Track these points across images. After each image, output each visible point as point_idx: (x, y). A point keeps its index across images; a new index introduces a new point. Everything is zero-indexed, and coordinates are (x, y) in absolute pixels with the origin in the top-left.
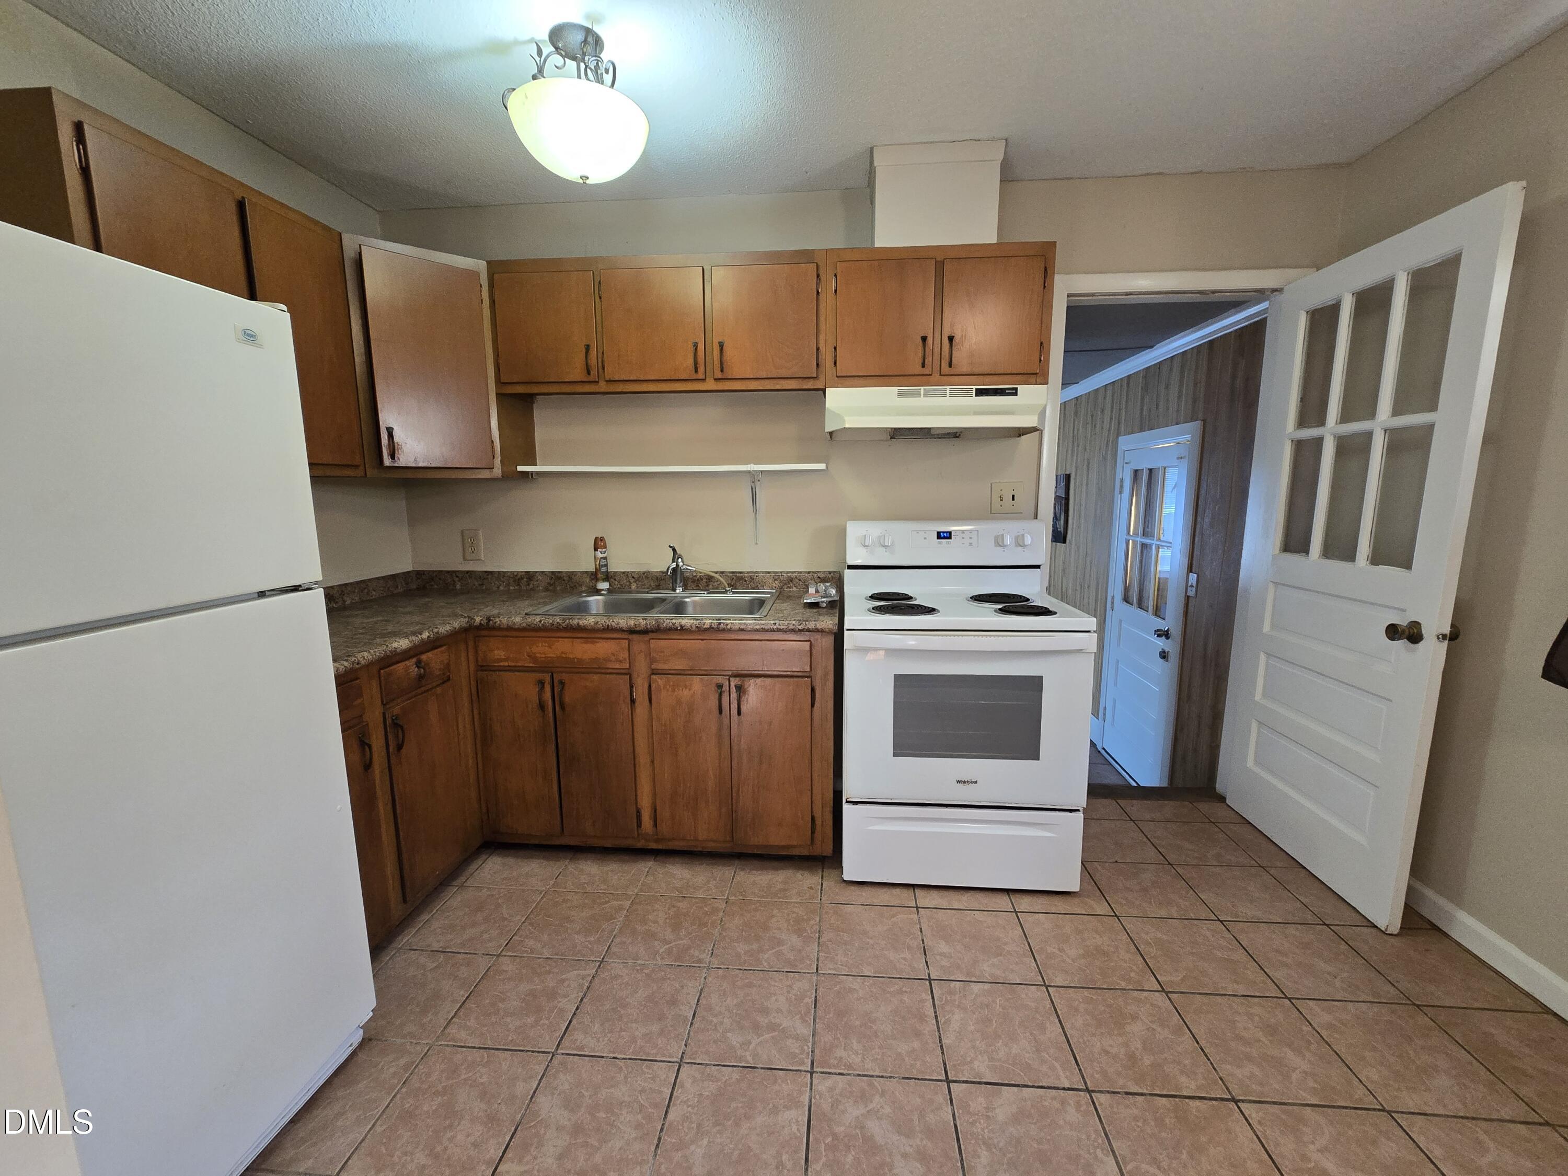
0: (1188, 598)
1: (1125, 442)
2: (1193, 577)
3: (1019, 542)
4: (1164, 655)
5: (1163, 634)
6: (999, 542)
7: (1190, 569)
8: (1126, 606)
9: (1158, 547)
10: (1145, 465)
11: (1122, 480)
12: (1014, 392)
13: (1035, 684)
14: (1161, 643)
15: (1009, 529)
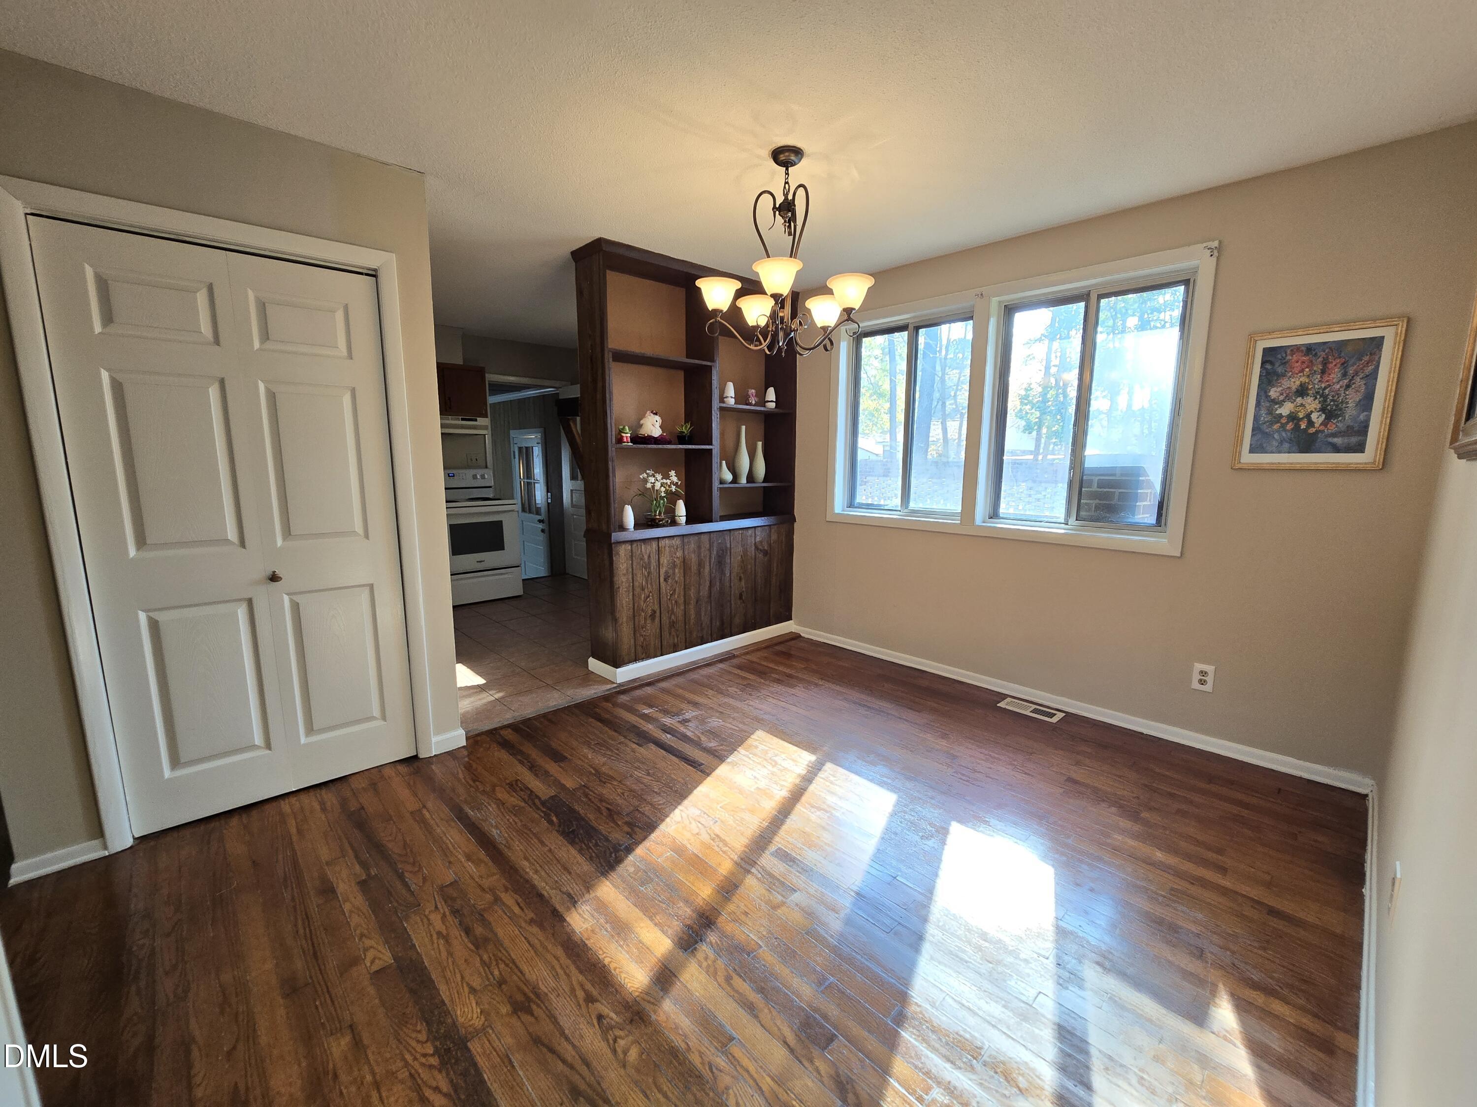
0: (548, 503)
1: (513, 433)
2: (549, 494)
3: (483, 477)
4: (543, 531)
5: (540, 521)
6: (475, 477)
7: (548, 492)
8: (524, 514)
9: (534, 483)
10: (524, 445)
11: (514, 452)
12: (476, 420)
13: (499, 524)
14: (541, 526)
15: (479, 473)
